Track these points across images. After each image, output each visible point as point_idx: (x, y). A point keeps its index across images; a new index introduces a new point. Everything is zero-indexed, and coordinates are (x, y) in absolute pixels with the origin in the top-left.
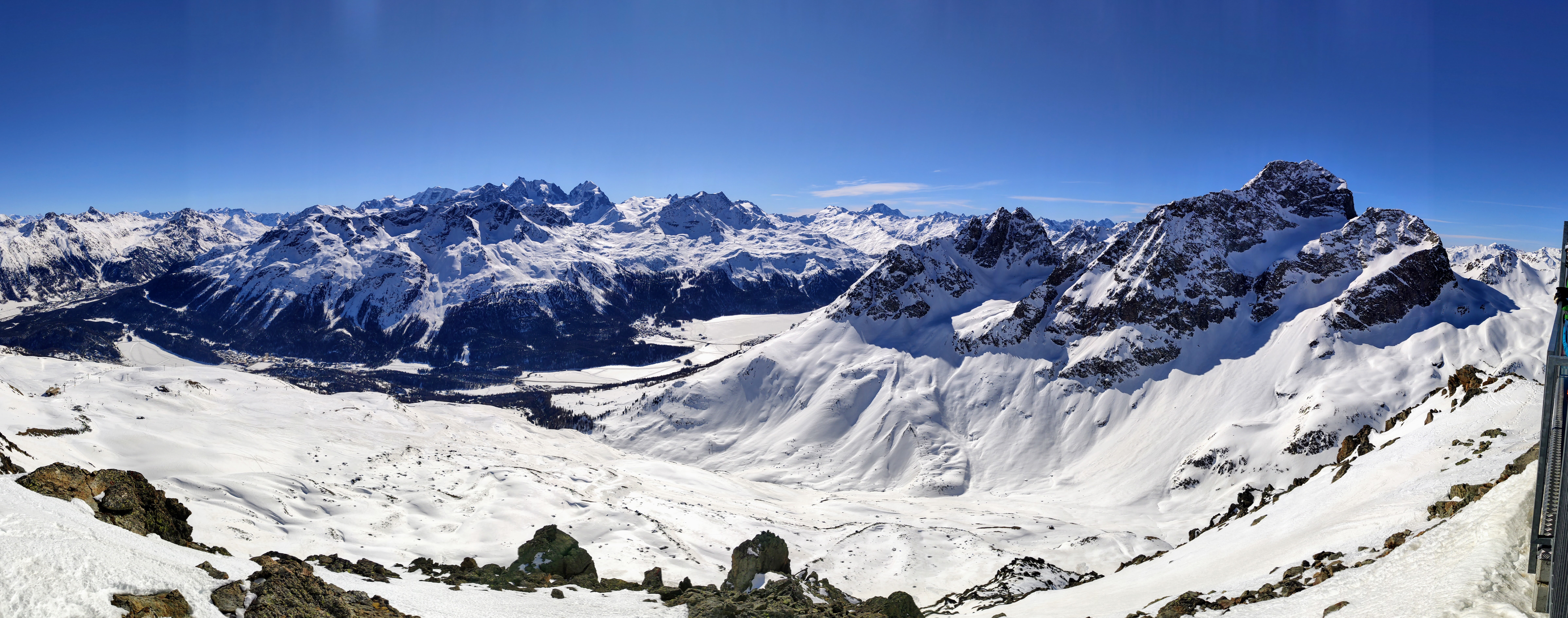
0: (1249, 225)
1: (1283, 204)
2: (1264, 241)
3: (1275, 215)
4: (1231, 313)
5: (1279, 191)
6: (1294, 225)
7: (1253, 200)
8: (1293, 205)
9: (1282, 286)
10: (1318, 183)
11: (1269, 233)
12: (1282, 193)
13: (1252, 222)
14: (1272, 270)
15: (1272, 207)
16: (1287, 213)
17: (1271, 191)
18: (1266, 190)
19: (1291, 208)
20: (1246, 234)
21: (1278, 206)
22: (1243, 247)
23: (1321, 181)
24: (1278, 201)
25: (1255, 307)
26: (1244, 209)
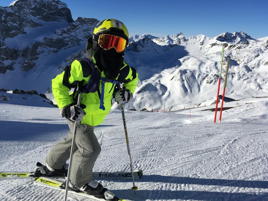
0: (15, 24)
1: (34, 14)
2: (25, 33)
3: (29, 20)
4: (10, 68)
5: (31, 8)
6: (41, 25)
7: (16, 12)
8: (39, 15)
9: (38, 54)
10: (52, 5)
11: (27, 29)
12: (32, 9)
13: (17, 23)
14: (30, 47)
15: (28, 16)
16: (36, 19)
17: (26, 8)
18: (23, 7)
19: (38, 17)
20: (14, 29)
21: (31, 15)
22: (13, 36)
23: (53, 3)
24: (31, 13)
25: (23, 64)
26: (11, 16)
